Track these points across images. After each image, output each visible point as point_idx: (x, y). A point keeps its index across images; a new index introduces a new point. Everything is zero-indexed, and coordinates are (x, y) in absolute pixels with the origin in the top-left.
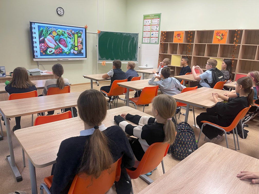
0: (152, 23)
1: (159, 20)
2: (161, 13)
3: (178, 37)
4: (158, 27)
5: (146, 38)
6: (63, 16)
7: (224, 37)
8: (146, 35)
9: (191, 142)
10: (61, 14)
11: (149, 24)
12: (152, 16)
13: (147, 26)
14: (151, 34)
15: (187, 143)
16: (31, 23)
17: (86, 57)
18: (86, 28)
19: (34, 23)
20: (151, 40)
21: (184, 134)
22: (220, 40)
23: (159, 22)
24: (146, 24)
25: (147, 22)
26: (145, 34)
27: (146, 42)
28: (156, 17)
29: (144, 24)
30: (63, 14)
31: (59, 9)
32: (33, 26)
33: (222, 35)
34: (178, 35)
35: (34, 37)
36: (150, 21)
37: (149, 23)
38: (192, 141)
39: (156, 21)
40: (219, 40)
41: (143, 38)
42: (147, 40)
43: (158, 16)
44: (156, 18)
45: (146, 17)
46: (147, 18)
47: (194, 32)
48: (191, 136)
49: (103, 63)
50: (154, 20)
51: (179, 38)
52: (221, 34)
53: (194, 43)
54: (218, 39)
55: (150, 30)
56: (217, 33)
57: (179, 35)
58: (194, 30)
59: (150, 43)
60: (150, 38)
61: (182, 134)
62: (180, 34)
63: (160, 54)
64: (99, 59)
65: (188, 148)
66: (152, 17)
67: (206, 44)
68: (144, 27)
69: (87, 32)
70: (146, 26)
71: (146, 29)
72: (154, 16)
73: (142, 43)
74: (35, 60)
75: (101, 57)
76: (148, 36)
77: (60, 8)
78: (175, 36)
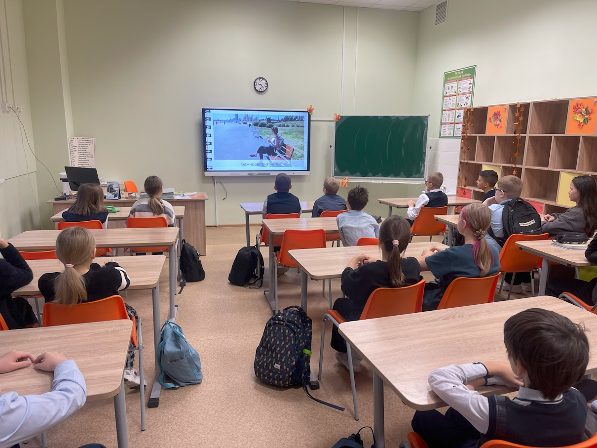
0: (459, 90)
1: (472, 83)
2: (476, 66)
3: (496, 119)
4: (470, 98)
5: (448, 126)
6: (266, 92)
7: (592, 116)
8: (447, 119)
9: (284, 349)
10: (261, 90)
11: (453, 93)
12: (460, 73)
13: (450, 98)
14: (457, 115)
15: (275, 349)
16: (204, 111)
17: (308, 170)
18: (309, 112)
19: (210, 109)
20: (455, 130)
21: (277, 329)
22: (582, 124)
23: (471, 85)
24: (449, 93)
25: (450, 87)
26: (445, 115)
27: (447, 133)
28: (465, 75)
29: (445, 93)
30: (265, 89)
31: (258, 81)
32: (207, 115)
33: (588, 113)
34: (495, 114)
35: (208, 135)
36: (455, 84)
37: (453, 90)
38: (287, 346)
39: (465, 85)
40: (580, 124)
41: (443, 126)
42: (449, 129)
43: (470, 72)
44: (466, 78)
45: (449, 77)
46: (451, 78)
47: (526, 106)
48: (289, 335)
49: (343, 183)
50: (462, 82)
51: (498, 123)
52: (584, 110)
53: (528, 135)
54: (578, 123)
55: (454, 107)
56: (574, 108)
57: (497, 115)
58: (528, 101)
59: (453, 136)
60: (453, 125)
61: (274, 329)
62: (500, 112)
63: (461, 163)
64: (336, 174)
65: (274, 359)
66: (459, 75)
67: (553, 135)
68: (444, 101)
69: (311, 119)
70: (448, 98)
71: (448, 105)
72: (462, 72)
73: (440, 138)
74: (207, 174)
75: (339, 170)
76: (450, 121)
77: (261, 80)
78: (490, 119)
